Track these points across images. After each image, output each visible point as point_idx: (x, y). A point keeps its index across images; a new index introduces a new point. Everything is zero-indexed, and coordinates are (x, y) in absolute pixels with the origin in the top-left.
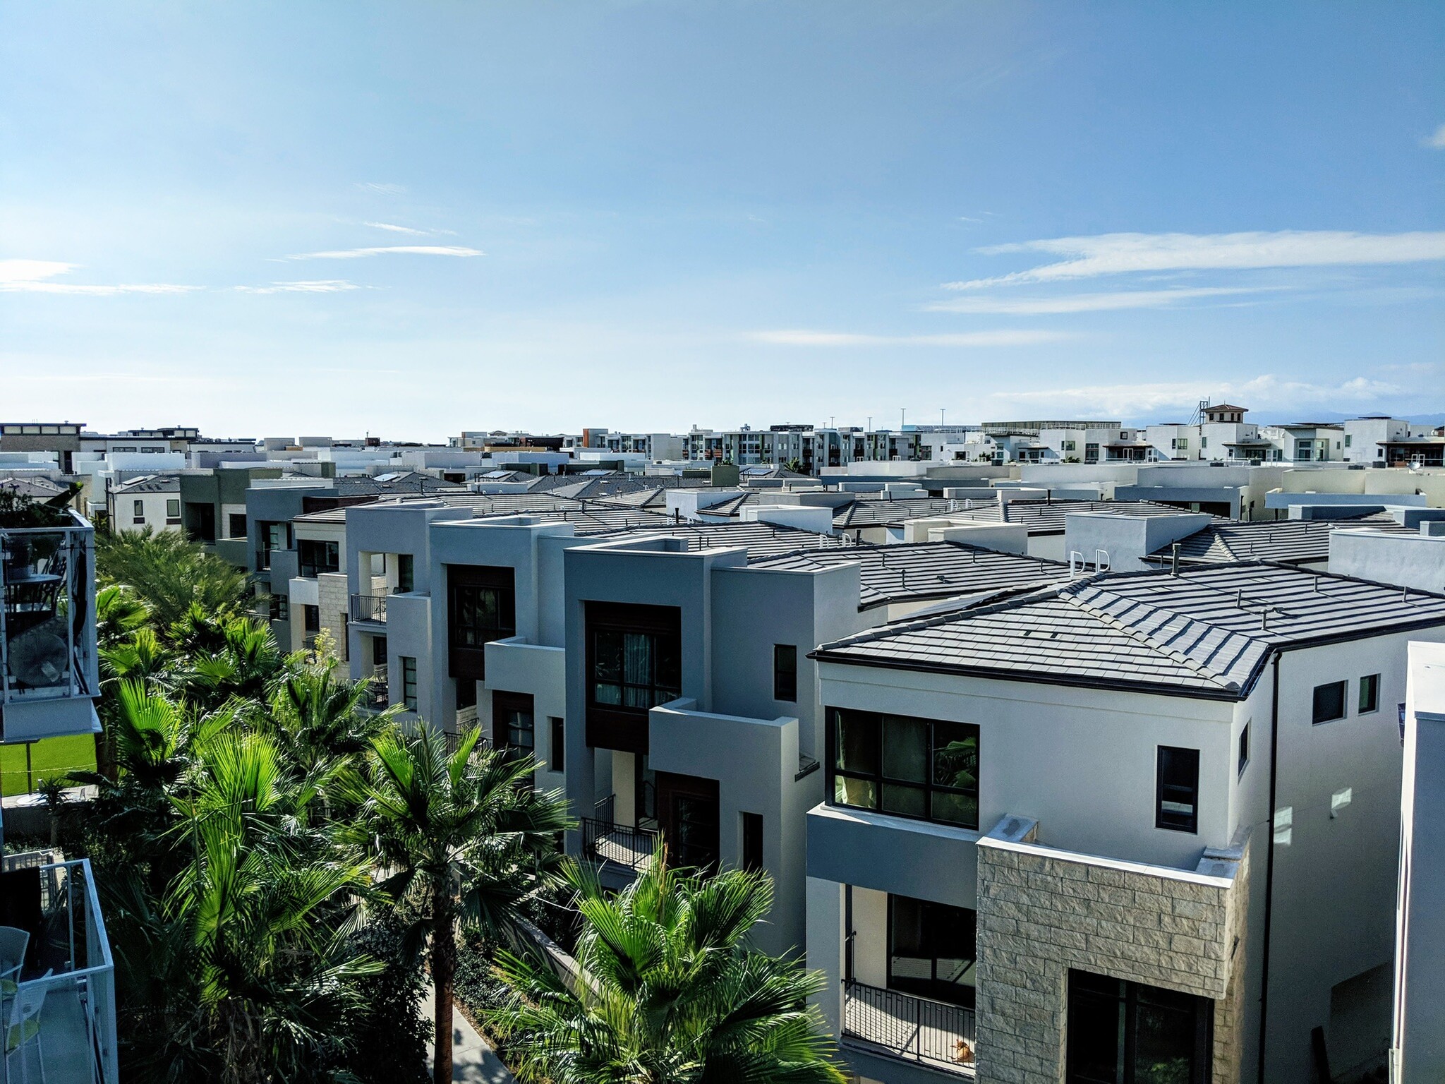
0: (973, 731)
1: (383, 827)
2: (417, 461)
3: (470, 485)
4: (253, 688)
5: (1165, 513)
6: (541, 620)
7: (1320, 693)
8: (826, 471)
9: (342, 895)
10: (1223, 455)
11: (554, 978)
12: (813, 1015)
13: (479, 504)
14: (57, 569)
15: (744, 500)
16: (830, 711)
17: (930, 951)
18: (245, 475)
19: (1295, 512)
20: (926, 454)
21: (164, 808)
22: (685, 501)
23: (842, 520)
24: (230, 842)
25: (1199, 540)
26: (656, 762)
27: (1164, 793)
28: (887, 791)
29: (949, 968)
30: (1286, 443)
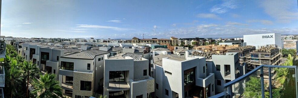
0: (73, 63)
1: (24, 68)
2: (28, 40)
3: (32, 42)
4: (15, 56)
5: (88, 46)
6: (37, 53)
7: (99, 59)
8: (62, 42)
9: (21, 73)
10: (92, 42)
11: (37, 81)
12: (59, 85)
13: (33, 43)
14: (4, 46)
15: (55, 44)
16: (61, 61)
17: (69, 80)
18: (15, 40)
19: (97, 46)
20: (70, 41)
21: (8, 64)
22: (50, 44)
23: (63, 46)
24: (13, 68)
25: (90, 48)
26: (46, 65)
27: (88, 67)
28: (66, 68)
29: (71, 81)
30: (96, 41)
